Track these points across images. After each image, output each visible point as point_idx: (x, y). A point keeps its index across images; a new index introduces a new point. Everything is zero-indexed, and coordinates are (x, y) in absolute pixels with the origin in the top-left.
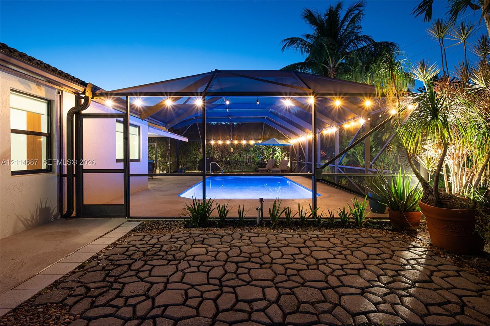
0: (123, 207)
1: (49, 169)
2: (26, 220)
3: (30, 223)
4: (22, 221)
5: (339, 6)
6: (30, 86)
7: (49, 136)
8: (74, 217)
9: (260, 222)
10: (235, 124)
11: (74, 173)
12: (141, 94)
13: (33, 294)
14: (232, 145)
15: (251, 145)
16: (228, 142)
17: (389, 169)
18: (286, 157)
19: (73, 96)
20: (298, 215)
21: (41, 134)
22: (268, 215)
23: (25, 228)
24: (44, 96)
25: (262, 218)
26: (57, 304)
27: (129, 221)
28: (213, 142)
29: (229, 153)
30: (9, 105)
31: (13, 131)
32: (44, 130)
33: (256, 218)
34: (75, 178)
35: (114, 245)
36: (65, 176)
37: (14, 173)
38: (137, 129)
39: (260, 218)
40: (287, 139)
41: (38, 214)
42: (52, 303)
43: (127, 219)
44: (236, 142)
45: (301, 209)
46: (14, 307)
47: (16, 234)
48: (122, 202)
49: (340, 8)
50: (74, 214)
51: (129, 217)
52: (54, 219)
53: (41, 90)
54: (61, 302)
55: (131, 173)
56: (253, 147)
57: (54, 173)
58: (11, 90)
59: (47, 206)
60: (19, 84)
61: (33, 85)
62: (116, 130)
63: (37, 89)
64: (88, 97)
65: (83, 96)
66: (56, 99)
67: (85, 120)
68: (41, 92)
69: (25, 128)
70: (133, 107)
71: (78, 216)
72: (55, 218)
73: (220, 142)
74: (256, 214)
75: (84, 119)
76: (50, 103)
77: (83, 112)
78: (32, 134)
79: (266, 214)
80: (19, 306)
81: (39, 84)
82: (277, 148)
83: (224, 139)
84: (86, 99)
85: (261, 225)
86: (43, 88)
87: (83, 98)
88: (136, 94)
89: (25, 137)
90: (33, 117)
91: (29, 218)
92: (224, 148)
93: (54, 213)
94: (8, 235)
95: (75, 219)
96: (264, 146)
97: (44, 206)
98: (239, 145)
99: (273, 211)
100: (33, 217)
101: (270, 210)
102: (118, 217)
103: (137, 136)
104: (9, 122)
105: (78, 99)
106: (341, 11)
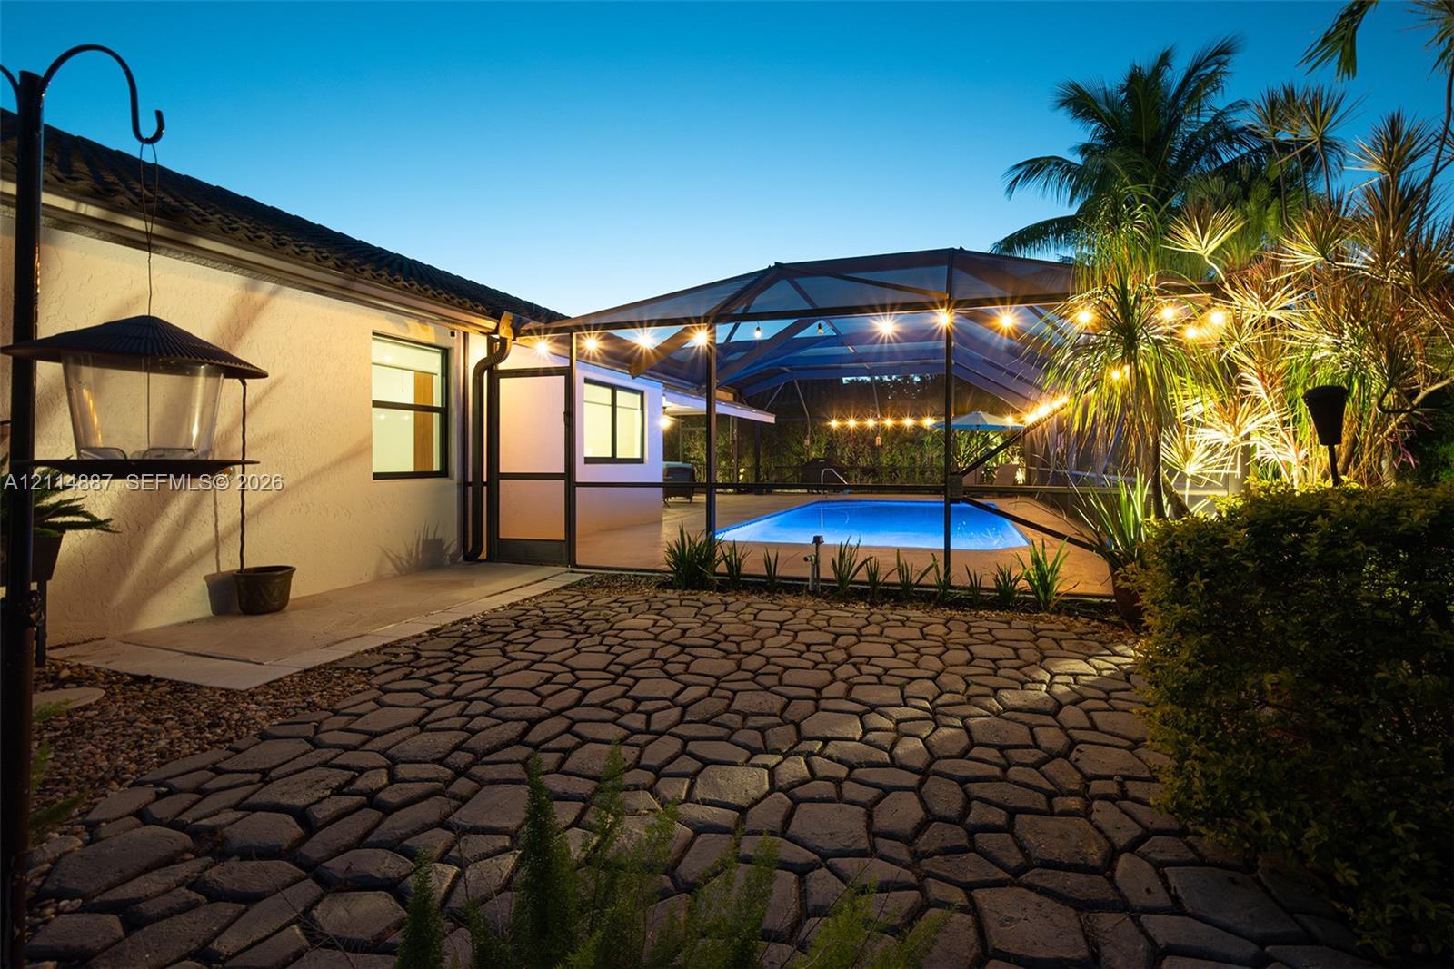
0: (564, 544)
1: (444, 472)
2: (399, 557)
3: (405, 563)
4: (391, 559)
5: (1165, 60)
6: (406, 325)
7: (444, 412)
8: (481, 561)
9: (814, 587)
10: (917, 379)
11: (485, 480)
12: (596, 327)
13: (341, 656)
14: (880, 430)
15: (926, 430)
16: (871, 423)
17: (1115, 474)
18: (1016, 458)
19: (485, 339)
20: (895, 578)
21: (432, 409)
22: (832, 575)
23: (396, 572)
24: (433, 341)
25: (817, 579)
26: (362, 669)
27: (572, 572)
28: (834, 424)
29: (875, 449)
30: (370, 359)
31: (377, 404)
32: (437, 402)
33: (807, 580)
34: (485, 488)
35: (512, 606)
36: (470, 484)
37: (377, 476)
38: (638, 397)
39: (814, 580)
40: (1018, 412)
41: (420, 549)
42: (356, 669)
43: (570, 569)
44: (889, 422)
45: (902, 562)
46: (308, 667)
47: (379, 579)
48: (560, 535)
49: (1168, 64)
50: (484, 555)
51: (574, 565)
52: (451, 561)
53: (426, 330)
54: (369, 669)
55: (578, 480)
56: (931, 432)
57: (452, 478)
58: (374, 334)
59: (438, 536)
60: (387, 322)
61: (413, 324)
62: (585, 399)
63: (420, 330)
64: (506, 339)
65: (497, 336)
66: (456, 344)
67: (503, 382)
68: (429, 334)
69: (411, 401)
70: (581, 352)
71: (490, 559)
72: (453, 560)
73: (852, 423)
74: (806, 572)
75: (502, 380)
76: (446, 353)
77: (502, 366)
78: (420, 409)
79: (827, 572)
80: (315, 667)
81: (423, 321)
82: (991, 436)
83: (861, 417)
84: (503, 341)
85: (814, 593)
86: (431, 328)
87: (498, 340)
88: (588, 328)
89: (410, 415)
90: (422, 379)
91: (403, 554)
92: (863, 436)
93: (451, 551)
94: (366, 580)
95: (484, 564)
96: (960, 431)
97: (431, 536)
98: (898, 430)
99: (841, 565)
100: (410, 555)
101: (834, 562)
102: (555, 564)
103: (639, 412)
104: (369, 388)
105: (491, 342)
106: (1168, 73)
